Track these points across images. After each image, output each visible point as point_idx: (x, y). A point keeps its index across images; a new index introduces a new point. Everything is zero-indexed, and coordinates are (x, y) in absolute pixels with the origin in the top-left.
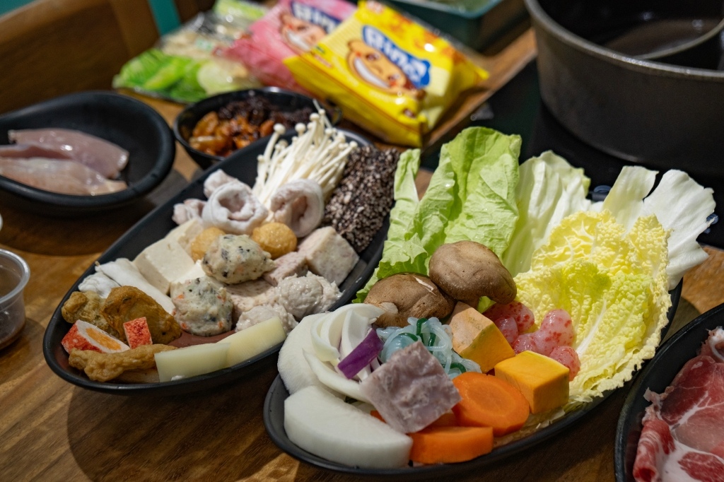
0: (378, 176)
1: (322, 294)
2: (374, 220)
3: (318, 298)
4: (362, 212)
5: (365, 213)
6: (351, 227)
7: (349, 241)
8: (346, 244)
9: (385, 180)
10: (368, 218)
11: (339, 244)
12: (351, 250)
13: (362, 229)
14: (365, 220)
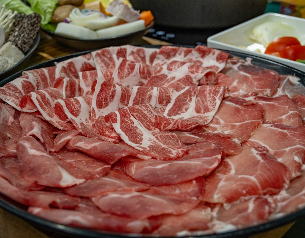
0: (29, 22)
1: (8, 63)
2: (29, 40)
3: (6, 64)
4: (24, 36)
5: (25, 36)
6: (20, 42)
7: (19, 48)
8: (17, 49)
9: (33, 24)
10: (27, 39)
11: (14, 49)
12: (20, 52)
13: (25, 43)
14: (25, 39)
